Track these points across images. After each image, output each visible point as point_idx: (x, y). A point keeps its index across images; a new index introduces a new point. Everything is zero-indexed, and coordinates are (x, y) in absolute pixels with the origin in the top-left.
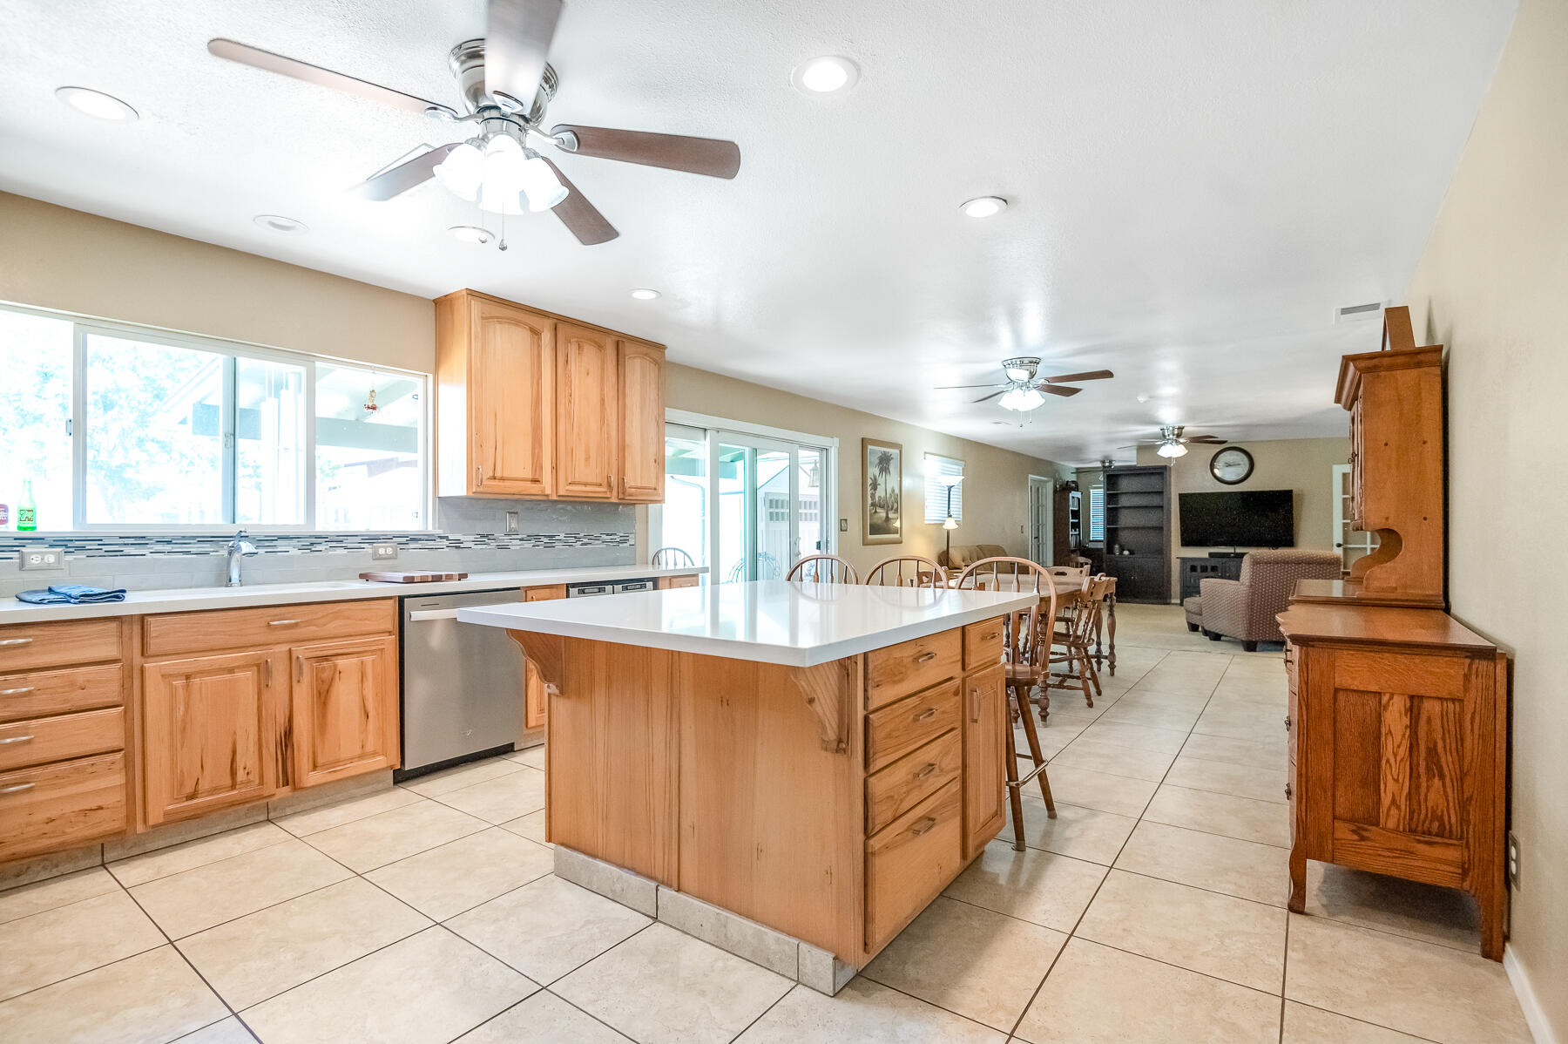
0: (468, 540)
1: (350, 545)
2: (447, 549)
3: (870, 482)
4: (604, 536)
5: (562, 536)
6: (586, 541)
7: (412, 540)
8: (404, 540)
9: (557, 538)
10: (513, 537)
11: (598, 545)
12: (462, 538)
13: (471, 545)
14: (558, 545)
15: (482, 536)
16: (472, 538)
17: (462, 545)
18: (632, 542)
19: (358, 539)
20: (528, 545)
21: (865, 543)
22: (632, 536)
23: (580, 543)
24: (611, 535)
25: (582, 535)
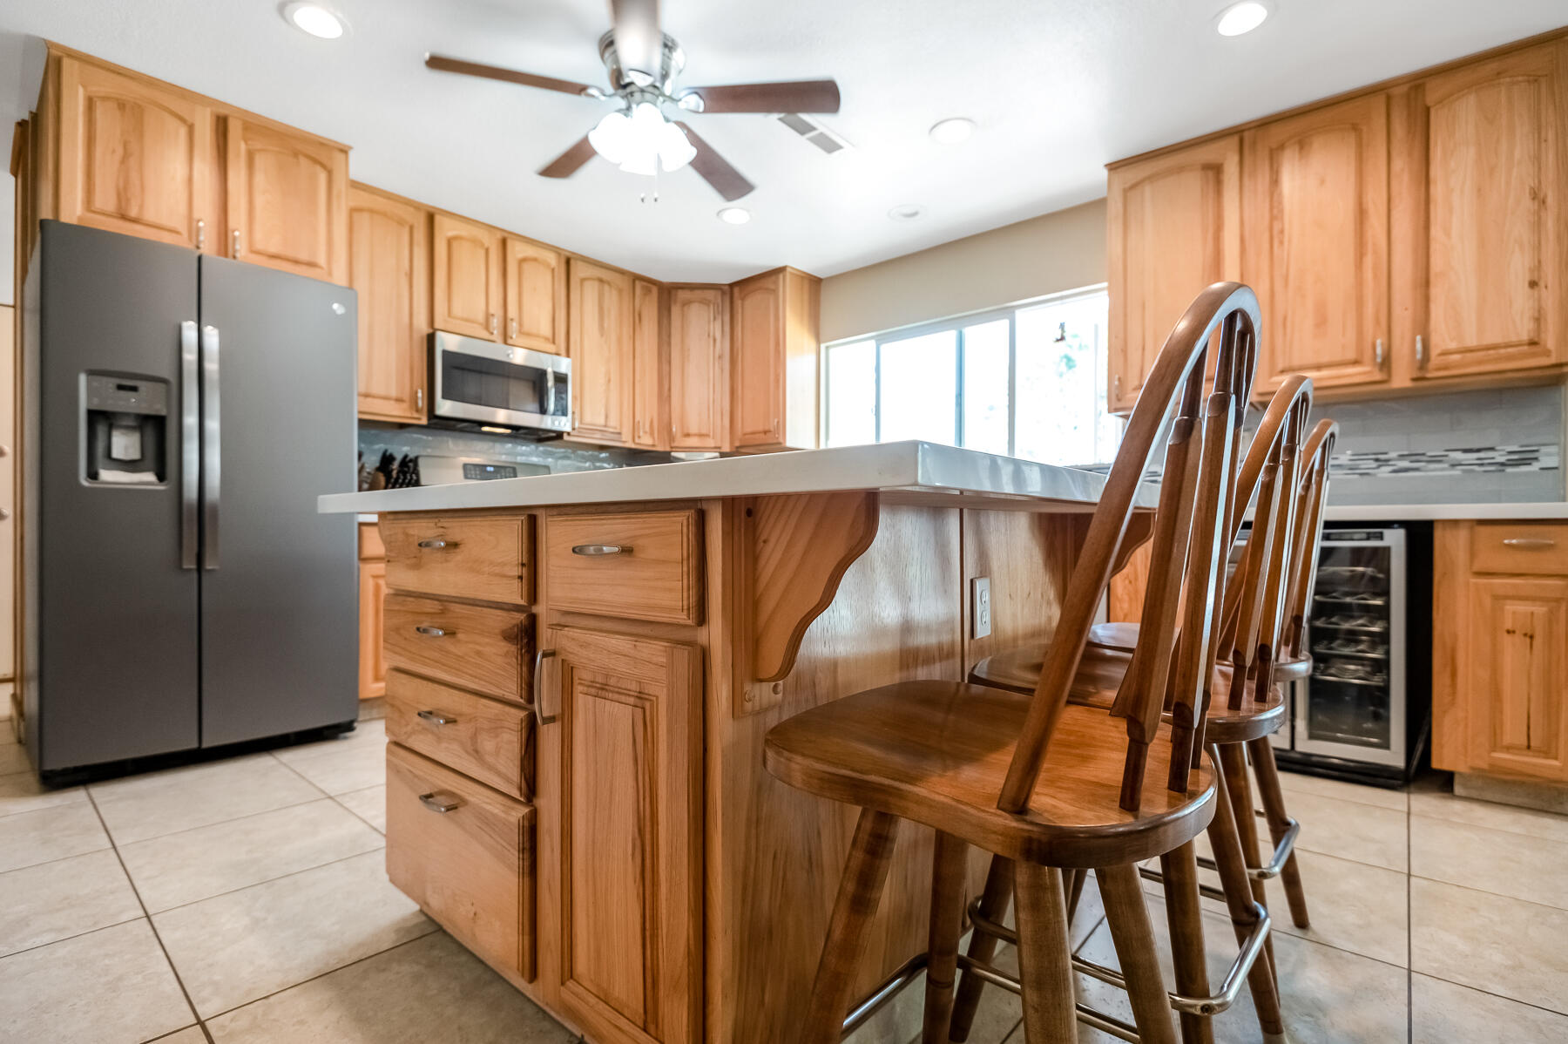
22: (1553, 449)
23: (1390, 468)
24: (1479, 450)
25: (1393, 455)
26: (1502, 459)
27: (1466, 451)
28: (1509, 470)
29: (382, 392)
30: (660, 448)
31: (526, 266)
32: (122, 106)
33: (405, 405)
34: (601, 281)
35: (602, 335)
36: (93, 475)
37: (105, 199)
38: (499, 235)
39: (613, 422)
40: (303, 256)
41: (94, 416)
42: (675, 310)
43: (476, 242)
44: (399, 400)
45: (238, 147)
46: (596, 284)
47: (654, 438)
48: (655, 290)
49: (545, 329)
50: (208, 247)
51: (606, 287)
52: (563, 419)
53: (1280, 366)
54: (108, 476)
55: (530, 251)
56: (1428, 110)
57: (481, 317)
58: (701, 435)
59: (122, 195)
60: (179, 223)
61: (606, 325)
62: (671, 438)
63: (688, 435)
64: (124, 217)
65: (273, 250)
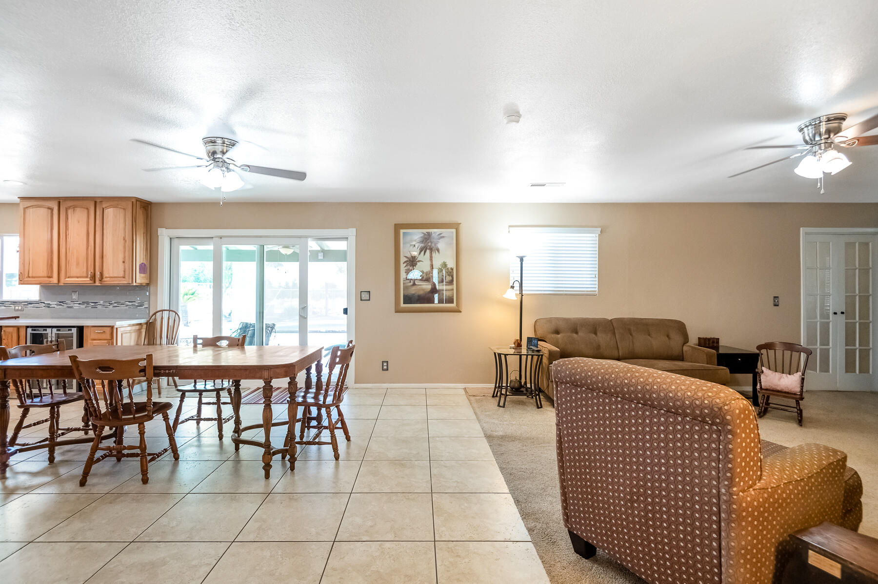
0: (53, 304)
1: (6, 305)
2: (44, 308)
3: (403, 259)
4: (128, 303)
5: (101, 302)
6: (116, 305)
7: (29, 303)
8: (26, 303)
9: (99, 303)
10: (76, 303)
11: (123, 307)
12: (51, 303)
13: (55, 306)
14: (99, 307)
15: (60, 302)
16: (55, 303)
17: (50, 306)
18: (146, 306)
19: (9, 303)
20: (83, 306)
21: (398, 310)
22: (147, 303)
23: (112, 306)
24: (132, 302)
25: (113, 302)
26: (137, 305)
27: (129, 302)
28: (138, 308)
53: (67, 276)
56: (103, 209)
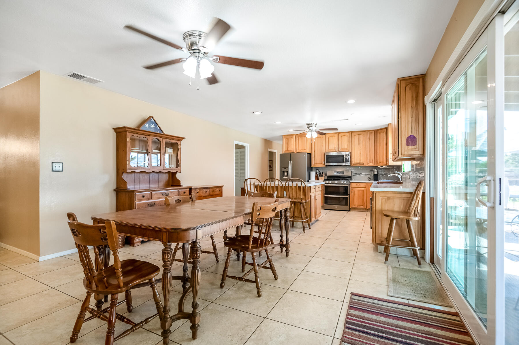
29: (319, 163)
30: (376, 165)
31: (342, 137)
32: (287, 139)
33: (322, 164)
34: (359, 135)
35: (359, 145)
36: (283, 177)
37: (286, 149)
38: (337, 134)
39: (362, 162)
40: (304, 149)
41: (283, 172)
42: (378, 135)
43: (333, 136)
44: (321, 164)
45: (297, 138)
46: (358, 136)
47: (373, 164)
48: (373, 132)
49: (346, 147)
50: (294, 151)
51: (360, 135)
52: (348, 163)
54: (284, 177)
55: (343, 134)
57: (334, 148)
58: (382, 162)
59: (287, 148)
60: (292, 150)
61: (360, 143)
62: (377, 163)
63: (380, 162)
64: (288, 150)
65: (301, 149)
